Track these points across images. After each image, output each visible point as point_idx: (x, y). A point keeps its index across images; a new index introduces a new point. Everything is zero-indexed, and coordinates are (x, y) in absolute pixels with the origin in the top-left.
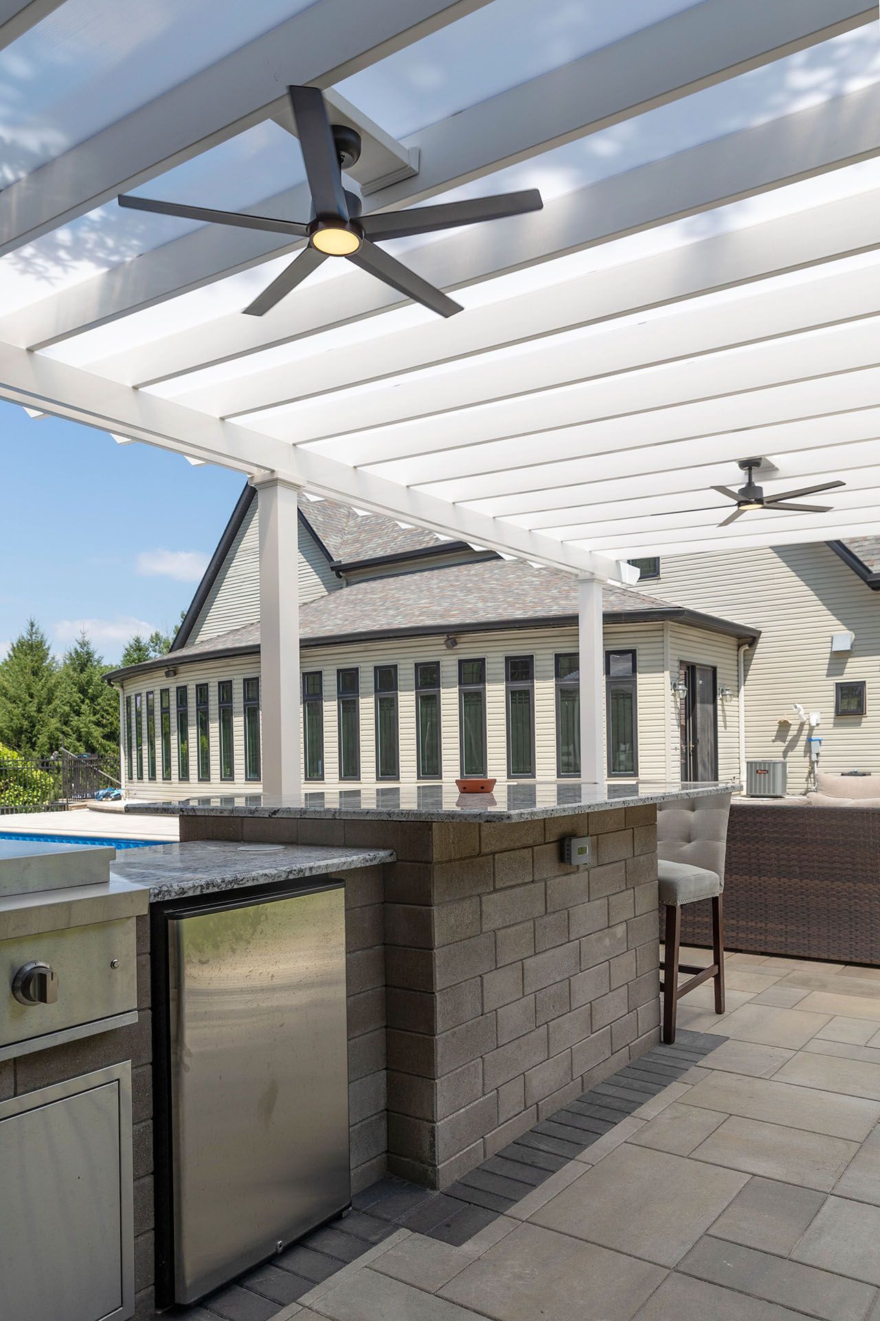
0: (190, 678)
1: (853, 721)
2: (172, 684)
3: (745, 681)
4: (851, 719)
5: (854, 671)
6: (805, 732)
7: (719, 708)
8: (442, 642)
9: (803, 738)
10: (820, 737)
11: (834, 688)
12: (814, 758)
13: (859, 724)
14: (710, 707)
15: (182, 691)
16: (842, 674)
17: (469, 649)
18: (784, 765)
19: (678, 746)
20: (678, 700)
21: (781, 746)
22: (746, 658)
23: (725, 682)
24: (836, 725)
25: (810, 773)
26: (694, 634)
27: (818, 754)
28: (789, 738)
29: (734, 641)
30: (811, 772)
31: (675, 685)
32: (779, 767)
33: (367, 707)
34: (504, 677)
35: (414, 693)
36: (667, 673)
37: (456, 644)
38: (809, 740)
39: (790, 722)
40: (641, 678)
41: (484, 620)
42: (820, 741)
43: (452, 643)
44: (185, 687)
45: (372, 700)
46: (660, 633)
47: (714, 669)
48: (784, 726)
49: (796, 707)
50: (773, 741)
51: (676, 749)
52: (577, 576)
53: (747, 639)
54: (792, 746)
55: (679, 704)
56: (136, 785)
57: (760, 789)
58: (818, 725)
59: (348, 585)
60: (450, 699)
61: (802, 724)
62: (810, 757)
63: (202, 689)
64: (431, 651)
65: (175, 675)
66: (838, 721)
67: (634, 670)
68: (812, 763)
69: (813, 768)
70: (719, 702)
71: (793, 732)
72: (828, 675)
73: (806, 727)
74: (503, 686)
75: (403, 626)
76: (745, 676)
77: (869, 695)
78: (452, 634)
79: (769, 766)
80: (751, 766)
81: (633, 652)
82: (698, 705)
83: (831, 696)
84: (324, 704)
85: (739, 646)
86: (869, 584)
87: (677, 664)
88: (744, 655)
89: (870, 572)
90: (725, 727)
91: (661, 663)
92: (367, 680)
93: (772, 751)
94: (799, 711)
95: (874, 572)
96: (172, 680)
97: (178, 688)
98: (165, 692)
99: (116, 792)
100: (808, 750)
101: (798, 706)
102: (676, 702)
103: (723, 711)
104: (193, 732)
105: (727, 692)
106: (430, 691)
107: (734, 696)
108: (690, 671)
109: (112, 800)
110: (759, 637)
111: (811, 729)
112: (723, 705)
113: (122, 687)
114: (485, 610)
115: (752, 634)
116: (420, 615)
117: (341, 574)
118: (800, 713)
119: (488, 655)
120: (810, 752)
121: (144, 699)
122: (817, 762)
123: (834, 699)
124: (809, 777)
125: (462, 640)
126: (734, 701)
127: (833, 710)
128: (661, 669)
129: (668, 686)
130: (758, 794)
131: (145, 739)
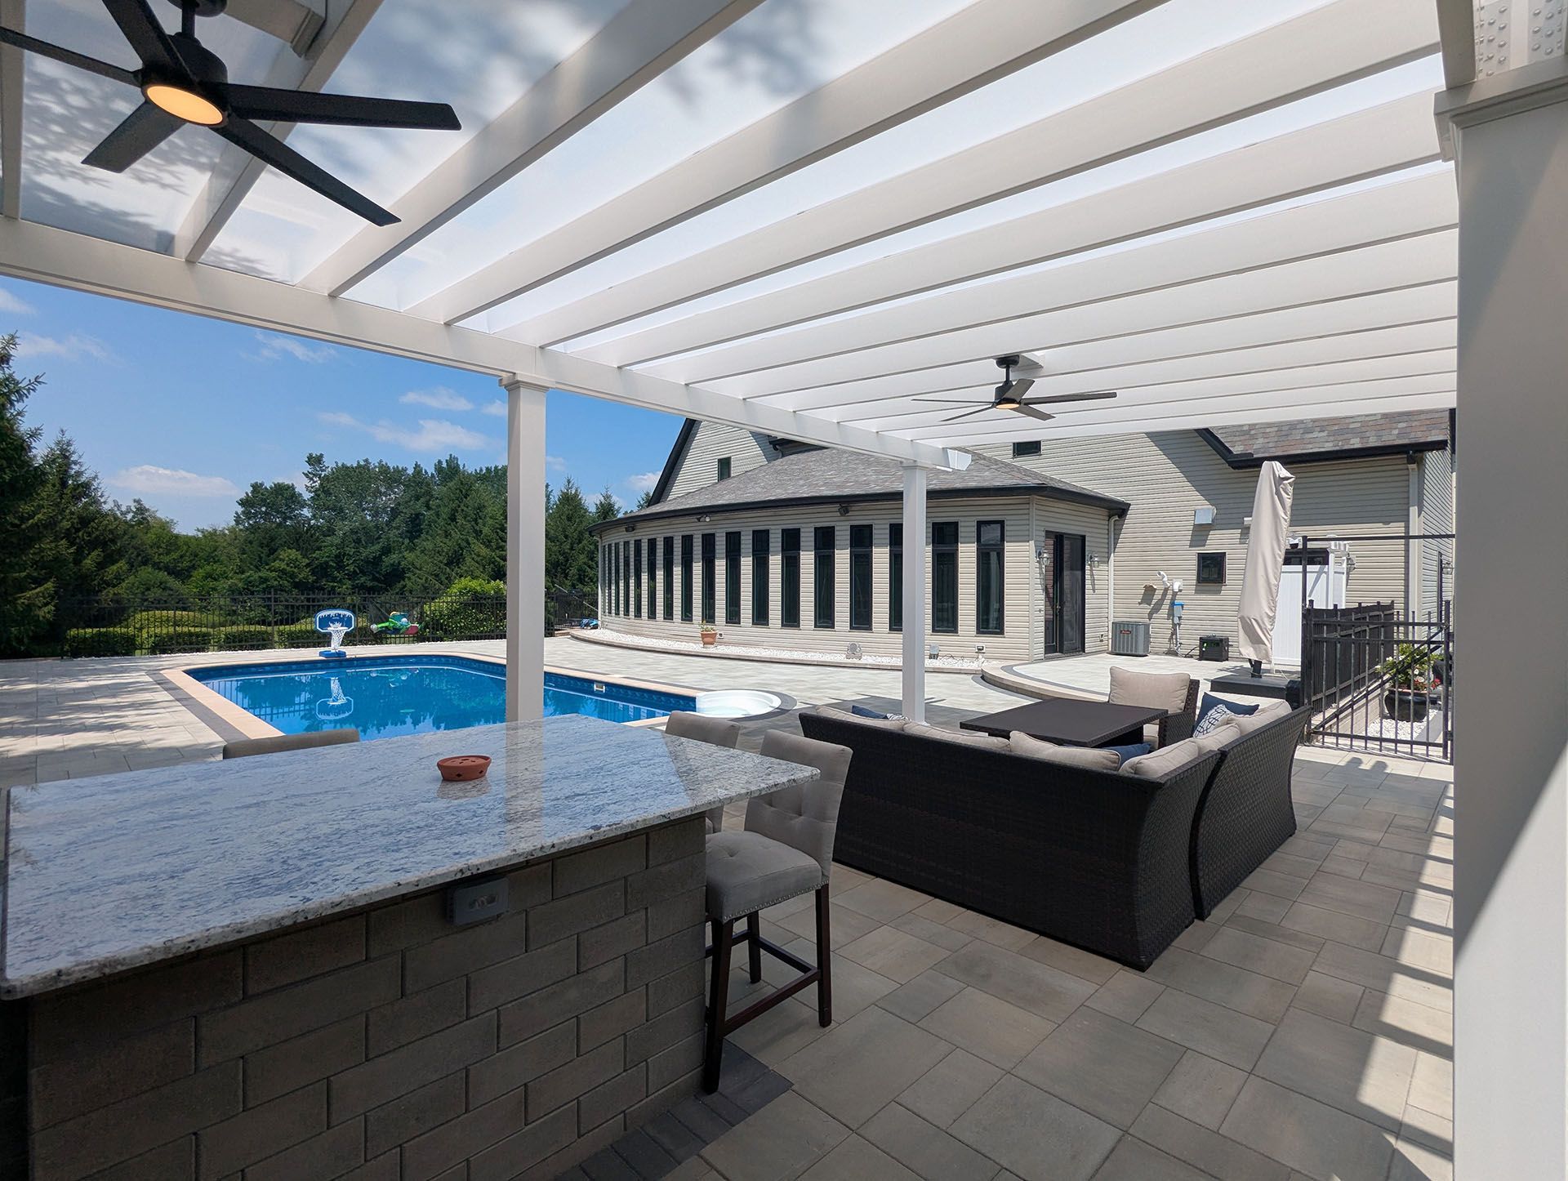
0: (644, 534)
1: (1212, 588)
2: (632, 538)
3: (1115, 548)
4: (1212, 586)
5: (1214, 544)
6: (1169, 597)
7: (1087, 572)
8: (837, 509)
9: (1167, 602)
10: (1181, 602)
11: (1196, 558)
12: (1176, 620)
13: (1218, 592)
14: (1079, 573)
15: (638, 543)
16: (1204, 545)
17: (859, 517)
18: (1147, 626)
19: (1043, 608)
20: (1044, 566)
21: (1147, 609)
22: (1117, 527)
23: (1095, 549)
24: (1197, 592)
25: (1172, 634)
26: (1061, 507)
27: (1180, 618)
28: (1154, 602)
29: (1105, 512)
30: (1174, 633)
31: (1040, 554)
32: (1142, 629)
33: (775, 563)
34: (888, 541)
35: (813, 553)
36: (1032, 543)
37: (848, 512)
38: (1172, 604)
39: (1155, 587)
40: (1008, 546)
41: (871, 491)
42: (1182, 605)
43: (845, 511)
44: (640, 540)
45: (780, 557)
46: (1027, 506)
47: (1083, 538)
48: (1149, 591)
49: (1160, 574)
50: (1140, 604)
51: (1040, 611)
52: (901, 462)
53: (1118, 511)
54: (1156, 609)
55: (1044, 570)
56: (607, 619)
57: (1123, 648)
58: (1180, 591)
59: (783, 456)
60: (842, 559)
61: (1166, 590)
62: (1173, 620)
63: (652, 543)
64: (827, 517)
65: (633, 530)
66: (1199, 588)
67: (1002, 539)
68: (1174, 625)
69: (1175, 630)
70: (1087, 567)
71: (1157, 596)
72: (1190, 546)
73: (1170, 592)
74: (887, 550)
75: (805, 495)
76: (1115, 544)
77: (1229, 566)
78: (845, 503)
79: (1132, 627)
80: (1116, 627)
81: (1002, 523)
82: (1066, 573)
83: (1193, 564)
84: (742, 559)
85: (1110, 517)
86: (1230, 463)
87: (1044, 534)
88: (1115, 525)
89: (1230, 452)
90: (1094, 590)
91: (1027, 533)
92: (775, 542)
93: (1139, 613)
94: (1163, 577)
95: (1235, 453)
96: (632, 534)
97: (635, 541)
98: (626, 544)
99: (595, 623)
100: (1171, 614)
101: (1162, 573)
102: (1041, 568)
103: (1092, 575)
104: (645, 577)
105: (1096, 559)
106: (826, 552)
107: (1103, 562)
108: (1058, 540)
109: (592, 629)
110: (1128, 510)
111: (1175, 594)
112: (1091, 570)
113: (601, 538)
114: (875, 481)
115: (1120, 506)
116: (822, 486)
117: (777, 447)
118: (1164, 579)
119: (876, 522)
120: (1174, 617)
121: (613, 548)
122: (1179, 624)
123: (1196, 567)
124: (1171, 638)
125: (853, 508)
126: (1103, 567)
127: (1195, 577)
128: (1026, 538)
129: (1033, 554)
130: (1121, 652)
131: (613, 582)
